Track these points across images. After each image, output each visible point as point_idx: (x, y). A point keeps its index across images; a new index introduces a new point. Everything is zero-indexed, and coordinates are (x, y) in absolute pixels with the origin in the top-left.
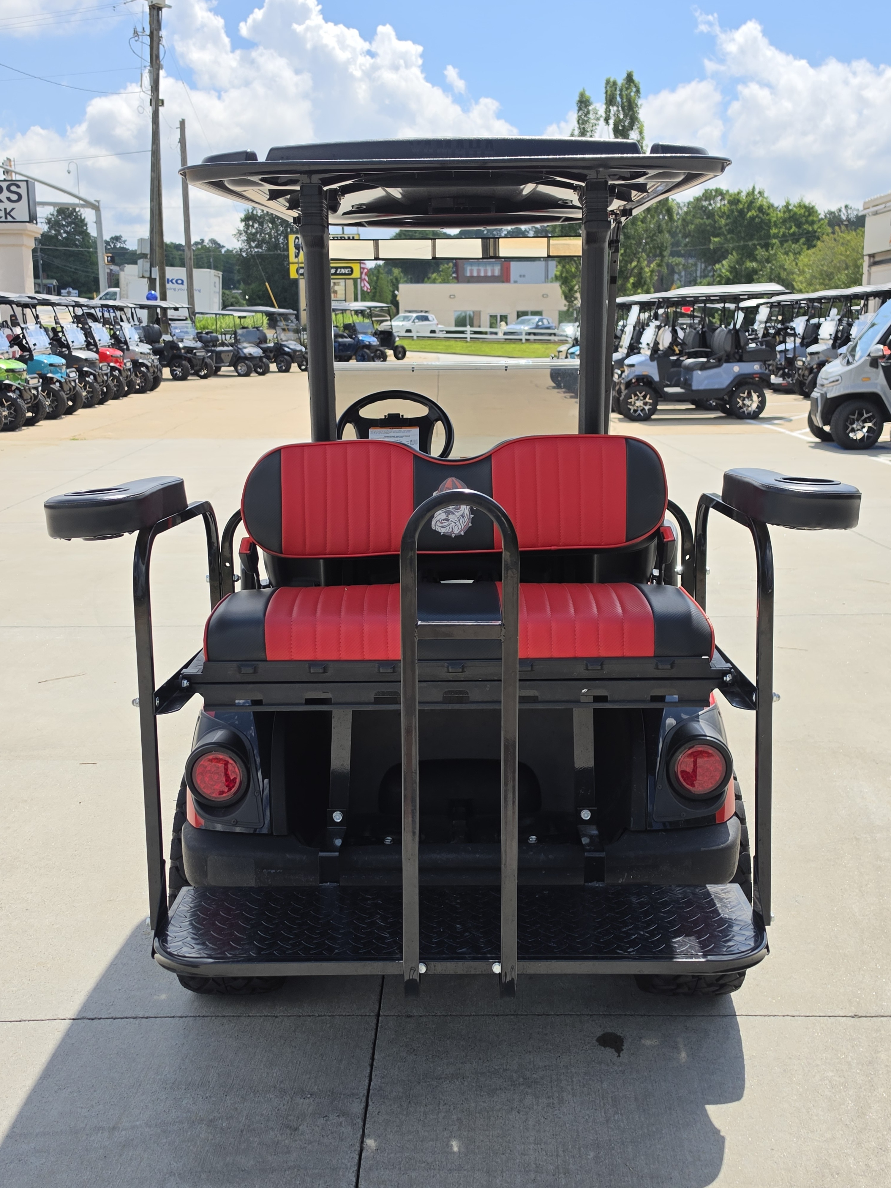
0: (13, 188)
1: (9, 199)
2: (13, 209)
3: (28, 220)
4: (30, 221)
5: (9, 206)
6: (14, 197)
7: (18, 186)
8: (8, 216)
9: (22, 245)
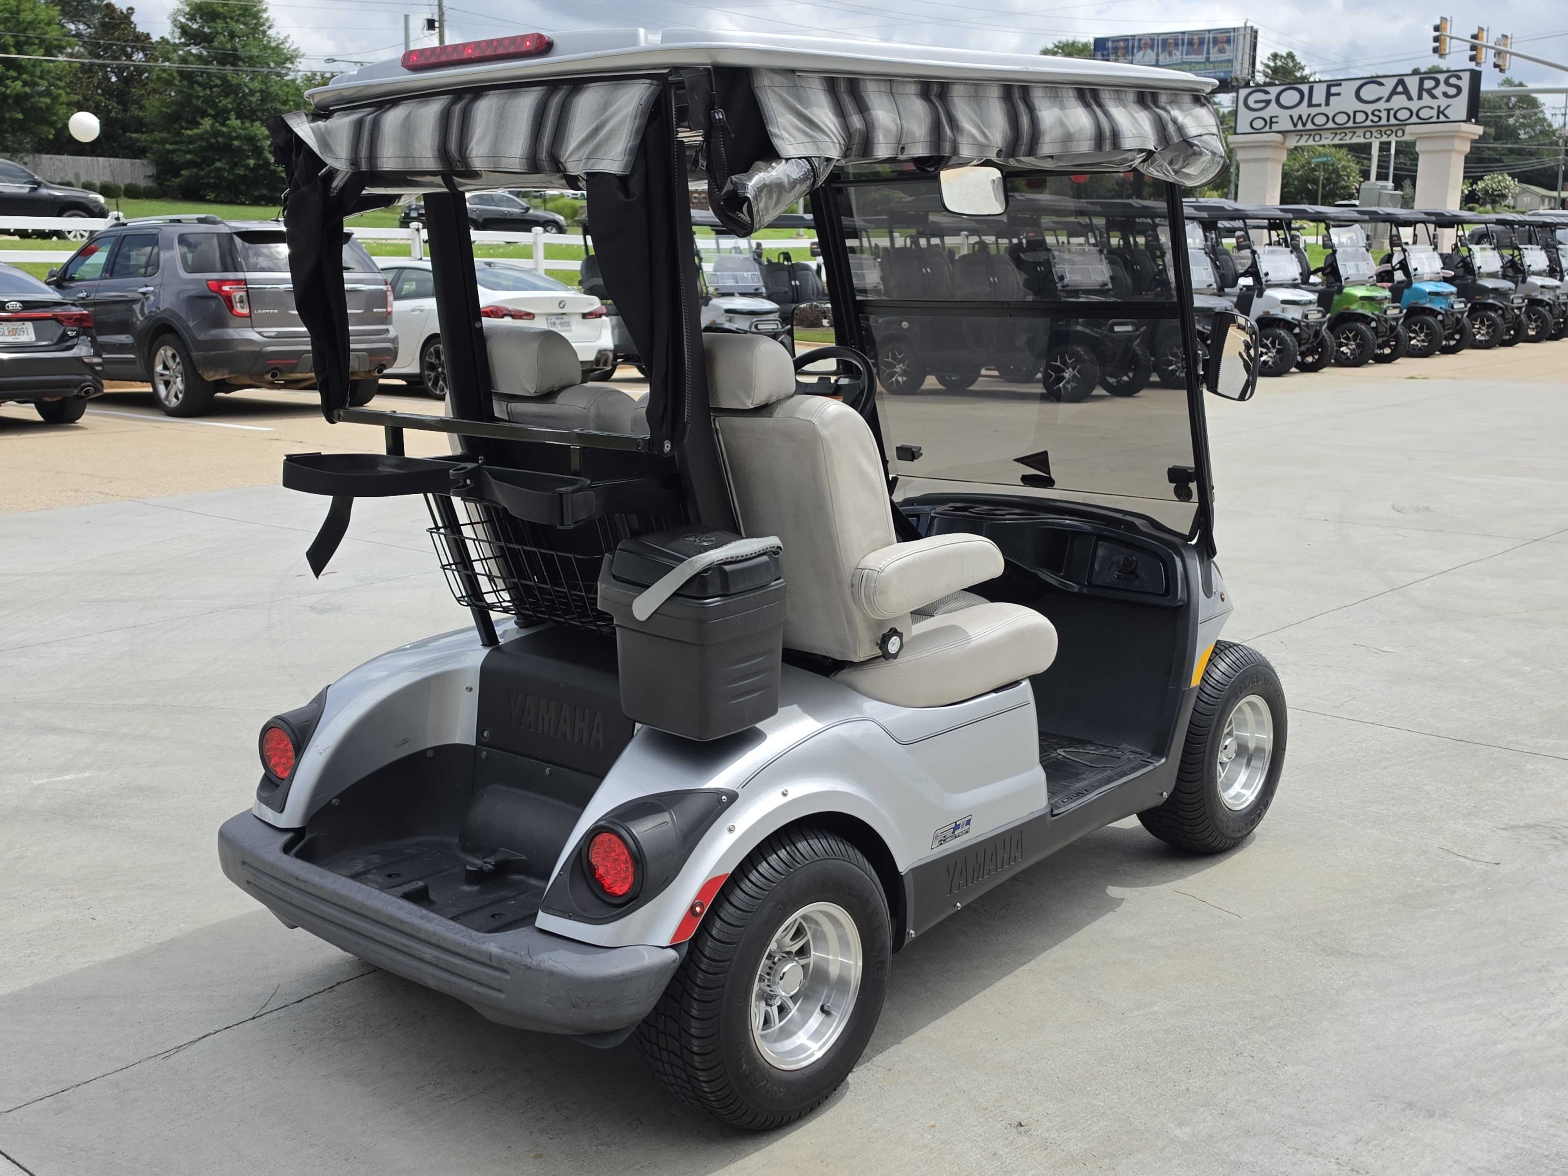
0: (1453, 81)
1: (1445, 94)
2: (1448, 106)
3: (1464, 118)
4: (1468, 120)
5: (1443, 102)
6: (1452, 91)
7: (1459, 78)
8: (1441, 116)
9: (1450, 151)
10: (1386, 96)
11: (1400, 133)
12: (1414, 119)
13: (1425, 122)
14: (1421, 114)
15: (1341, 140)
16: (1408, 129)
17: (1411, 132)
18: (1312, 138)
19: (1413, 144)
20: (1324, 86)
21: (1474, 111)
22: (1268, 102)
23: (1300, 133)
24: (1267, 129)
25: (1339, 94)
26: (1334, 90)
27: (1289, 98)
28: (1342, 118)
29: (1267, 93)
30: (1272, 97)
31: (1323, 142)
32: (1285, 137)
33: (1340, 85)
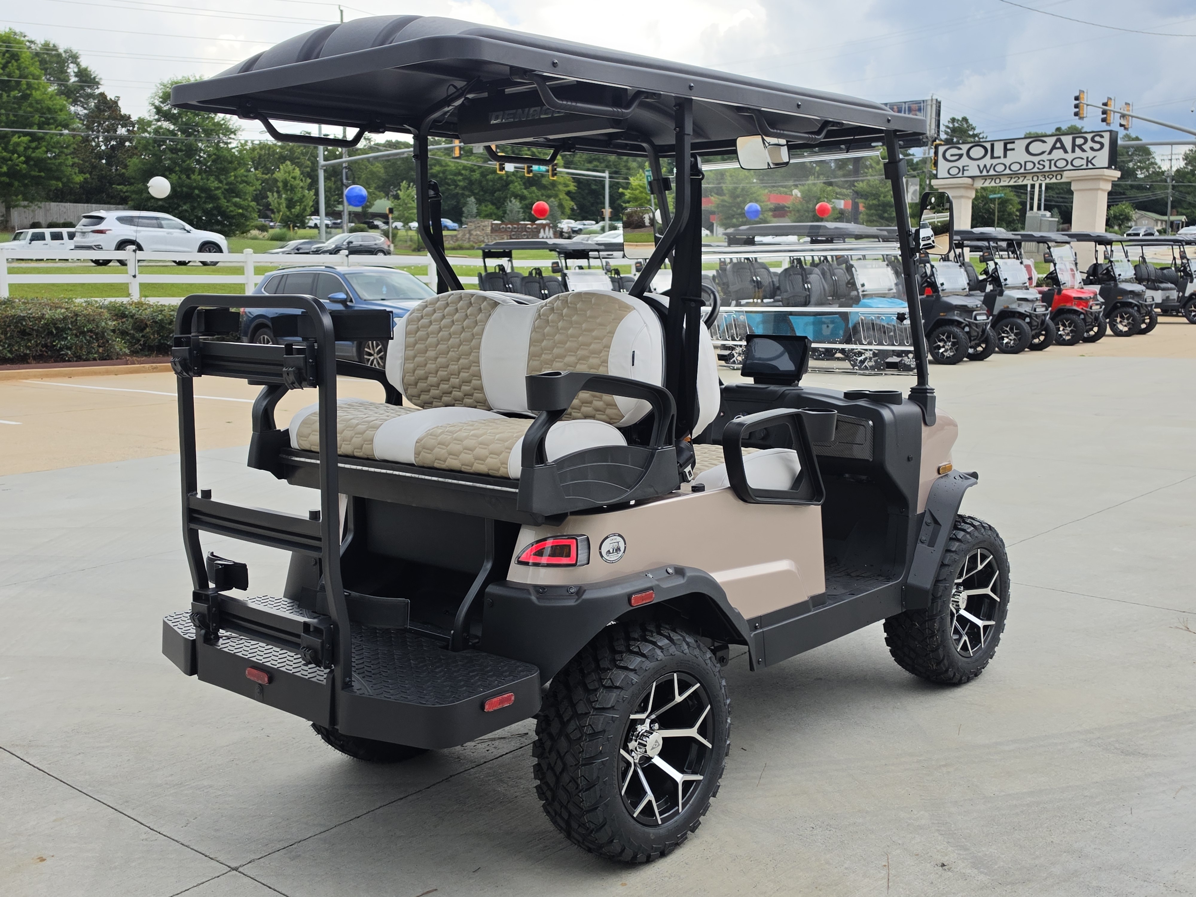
0: (1097, 139)
1: (1092, 149)
2: (1094, 157)
3: (1107, 166)
4: (1109, 167)
5: (1090, 154)
6: (1097, 146)
7: (1102, 137)
8: (1089, 164)
9: (1096, 190)
10: (1048, 151)
11: (1059, 177)
12: (1070, 167)
13: (1078, 169)
14: (1074, 163)
15: (1015, 182)
16: (1065, 174)
17: (1067, 176)
18: (993, 181)
19: (1069, 184)
20: (1002, 143)
21: (1113, 161)
22: (961, 156)
23: (985, 178)
24: (960, 175)
25: (1013, 149)
26: (1009, 146)
27: (977, 152)
28: (1015, 167)
29: (960, 149)
30: (964, 151)
31: (1002, 184)
32: (974, 180)
33: (1014, 142)
